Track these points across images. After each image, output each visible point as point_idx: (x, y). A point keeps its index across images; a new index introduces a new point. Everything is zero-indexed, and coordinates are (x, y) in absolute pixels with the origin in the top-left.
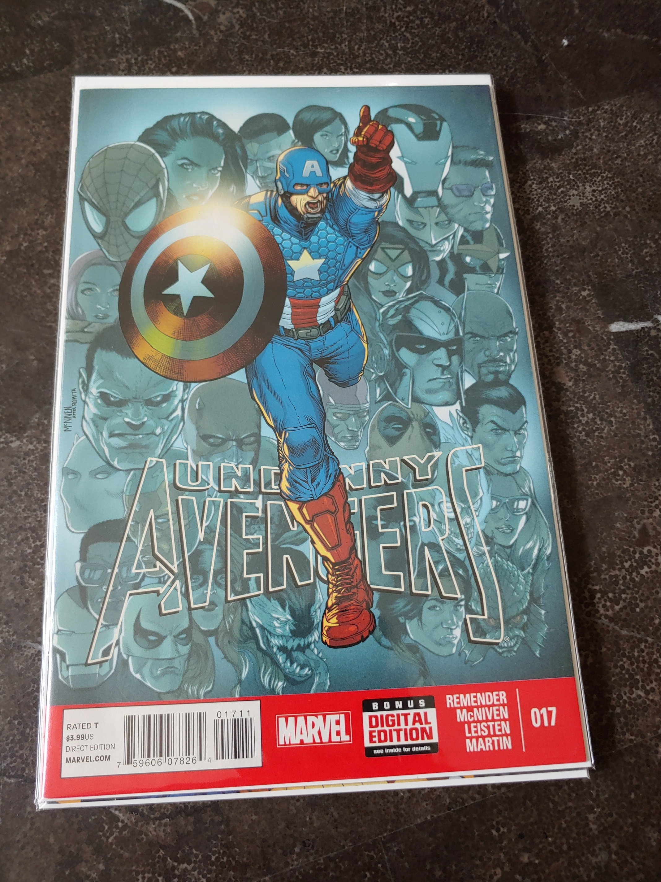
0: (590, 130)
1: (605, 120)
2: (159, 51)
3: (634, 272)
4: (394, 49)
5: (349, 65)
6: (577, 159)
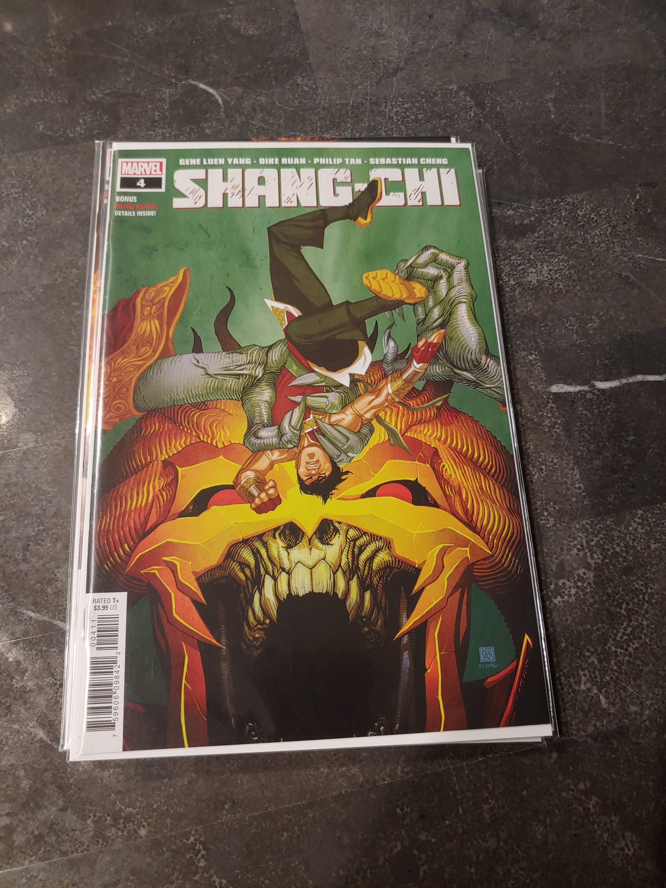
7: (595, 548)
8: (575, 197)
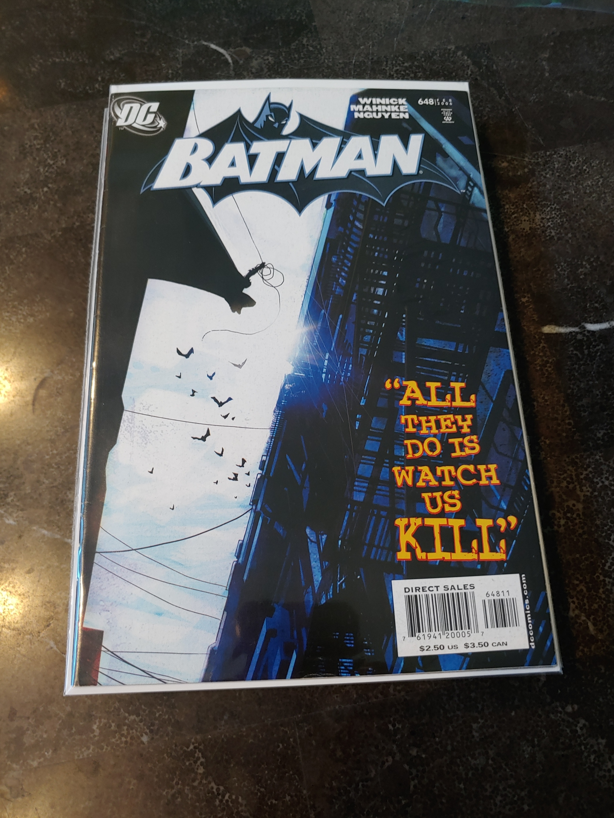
0: (546, 170)
1: (559, 162)
3: (569, 287)
6: (531, 192)
7: (584, 481)
8: (568, 149)
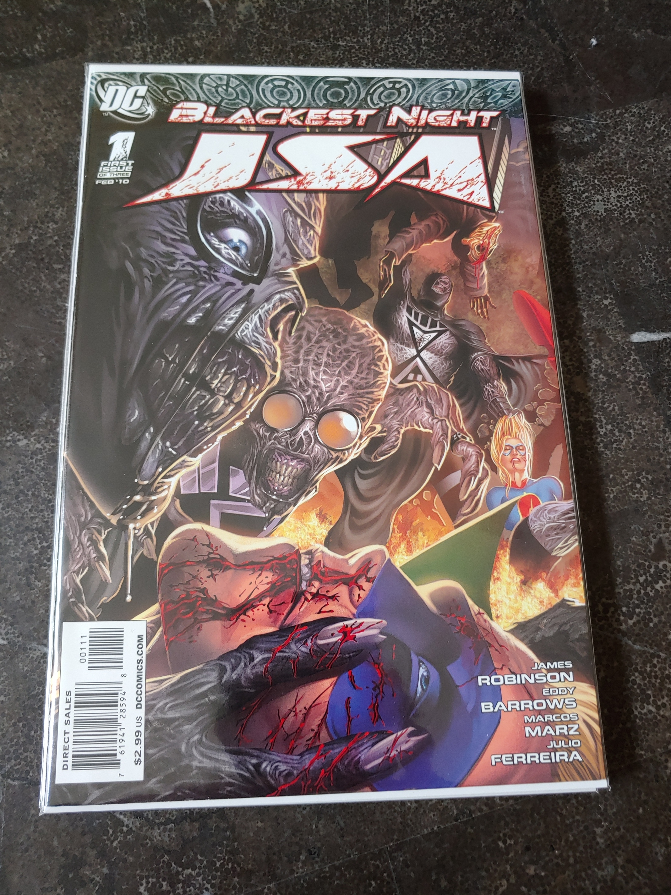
0: (617, 134)
1: (632, 123)
2: (175, 40)
4: (418, 44)
5: (371, 59)
6: (602, 163)
